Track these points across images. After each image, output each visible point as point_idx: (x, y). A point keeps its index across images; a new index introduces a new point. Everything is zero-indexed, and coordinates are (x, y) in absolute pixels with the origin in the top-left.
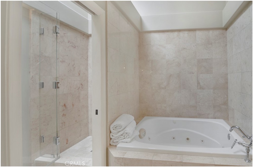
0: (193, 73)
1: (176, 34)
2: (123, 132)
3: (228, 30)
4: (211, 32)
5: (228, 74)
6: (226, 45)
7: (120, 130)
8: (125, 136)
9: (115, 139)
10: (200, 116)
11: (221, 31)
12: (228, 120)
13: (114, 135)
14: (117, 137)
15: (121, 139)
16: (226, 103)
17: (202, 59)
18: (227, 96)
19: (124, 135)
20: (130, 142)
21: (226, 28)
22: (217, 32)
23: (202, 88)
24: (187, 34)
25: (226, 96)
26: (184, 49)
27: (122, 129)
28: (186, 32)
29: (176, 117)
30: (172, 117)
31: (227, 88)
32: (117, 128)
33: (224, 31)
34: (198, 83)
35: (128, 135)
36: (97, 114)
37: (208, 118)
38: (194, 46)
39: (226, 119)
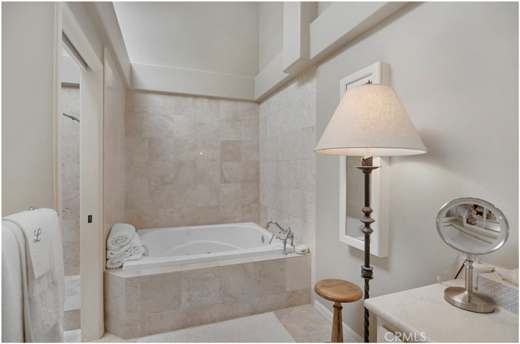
0: (215, 161)
1: (190, 100)
2: (129, 246)
3: (261, 105)
4: (240, 104)
5: (259, 163)
6: (258, 124)
7: (125, 243)
8: (132, 253)
9: (116, 259)
10: (224, 221)
11: (252, 105)
12: (260, 223)
13: (113, 252)
14: (119, 254)
15: (126, 257)
16: (257, 201)
17: (228, 141)
18: (259, 191)
19: (130, 251)
20: (140, 259)
21: (259, 102)
22: (247, 106)
23: (226, 181)
24: (207, 102)
25: (257, 192)
26: (203, 124)
27: (127, 241)
28: (206, 100)
29: (189, 225)
30: (183, 225)
31: (259, 181)
32: (118, 242)
33: (256, 105)
34: (222, 175)
35: (137, 249)
36: (91, 222)
37: (235, 223)
38: (216, 122)
39: (257, 221)
